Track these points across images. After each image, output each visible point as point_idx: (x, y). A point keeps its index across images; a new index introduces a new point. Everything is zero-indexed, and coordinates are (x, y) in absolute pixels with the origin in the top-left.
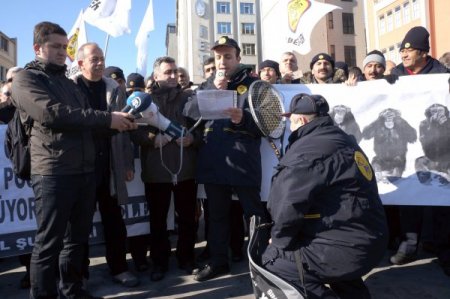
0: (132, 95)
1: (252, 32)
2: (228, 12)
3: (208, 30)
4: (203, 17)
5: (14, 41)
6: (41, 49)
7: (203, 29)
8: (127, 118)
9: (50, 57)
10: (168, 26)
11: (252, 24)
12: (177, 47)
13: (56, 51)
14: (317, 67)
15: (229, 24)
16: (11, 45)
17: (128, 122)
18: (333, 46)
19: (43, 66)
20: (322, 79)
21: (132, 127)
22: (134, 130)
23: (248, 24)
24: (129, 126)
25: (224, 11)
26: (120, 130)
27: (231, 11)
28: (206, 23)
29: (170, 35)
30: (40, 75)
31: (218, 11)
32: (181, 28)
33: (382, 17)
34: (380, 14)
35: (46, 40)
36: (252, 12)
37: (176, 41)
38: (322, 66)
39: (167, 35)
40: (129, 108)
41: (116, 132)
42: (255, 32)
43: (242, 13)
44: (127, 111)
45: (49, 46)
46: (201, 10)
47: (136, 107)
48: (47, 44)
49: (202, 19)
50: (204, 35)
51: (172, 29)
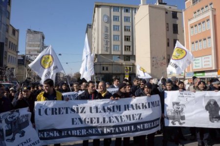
1: (129, 30)
2: (118, 21)
3: (109, 28)
4: (106, 22)
5: (18, 31)
7: (106, 28)
10: (88, 25)
11: (129, 27)
15: (119, 26)
16: (16, 32)
18: (168, 39)
23: (127, 26)
25: (116, 20)
27: (120, 20)
28: (108, 25)
31: (114, 20)
33: (192, 27)
34: (191, 26)
36: (129, 21)
39: (87, 29)
42: (131, 30)
43: (125, 21)
46: (106, 19)
49: (106, 24)
50: (107, 31)
51: (90, 26)
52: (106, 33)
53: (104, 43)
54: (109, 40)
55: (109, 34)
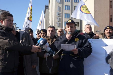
0: (40, 40)
3: (61, 8)
4: (59, 3)
6: (3, 22)
7: (59, 8)
8: (38, 48)
9: (7, 25)
10: (46, 6)
12: (49, 14)
13: (9, 22)
14: (106, 31)
15: (69, 6)
17: (38, 49)
18: (112, 15)
19: (4, 29)
20: (108, 36)
21: (39, 52)
22: (40, 52)
24: (38, 51)
25: (67, 1)
26: (35, 52)
27: (70, 1)
28: (60, 5)
29: (46, 9)
30: (3, 32)
31: (65, 1)
32: (50, 7)
35: (5, 19)
37: (48, 12)
38: (108, 31)
39: (45, 9)
40: (39, 44)
41: (33, 53)
44: (38, 45)
45: (7, 21)
47: (42, 44)
48: (6, 20)
49: (59, 4)
50: (59, 10)
51: (47, 7)
52: (59, 12)
53: (57, 20)
54: (61, 18)
55: (61, 12)
